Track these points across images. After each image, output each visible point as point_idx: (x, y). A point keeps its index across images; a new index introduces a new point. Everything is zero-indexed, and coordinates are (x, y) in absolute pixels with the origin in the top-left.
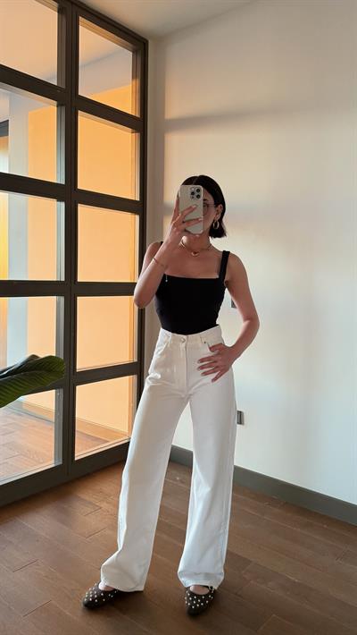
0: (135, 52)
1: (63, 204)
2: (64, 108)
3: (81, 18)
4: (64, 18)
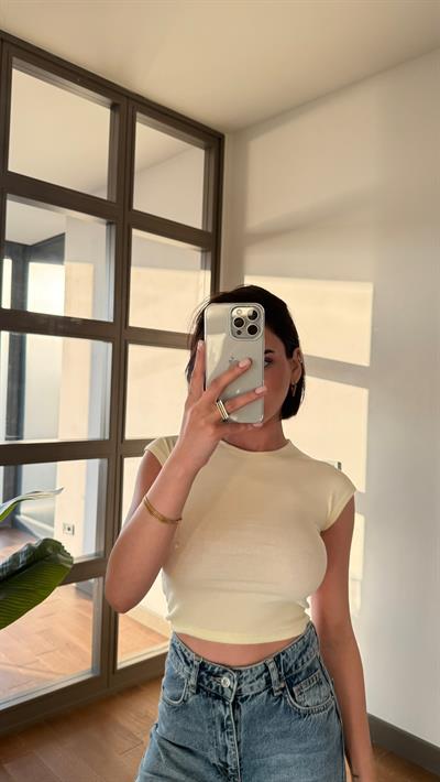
0: (207, 149)
2: (114, 227)
3: (139, 115)
4: (117, 116)
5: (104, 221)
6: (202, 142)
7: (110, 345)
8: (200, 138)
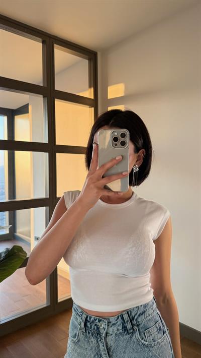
0: (90, 60)
2: (46, 99)
3: (55, 45)
4: (45, 46)
5: (42, 96)
6: (87, 56)
7: (47, 154)
8: (86, 55)
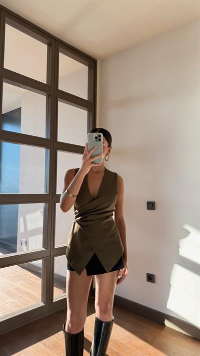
0: (89, 66)
1: (49, 150)
2: (50, 97)
3: (60, 48)
4: (51, 49)
6: (87, 63)
